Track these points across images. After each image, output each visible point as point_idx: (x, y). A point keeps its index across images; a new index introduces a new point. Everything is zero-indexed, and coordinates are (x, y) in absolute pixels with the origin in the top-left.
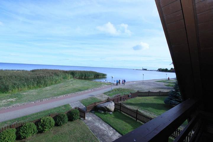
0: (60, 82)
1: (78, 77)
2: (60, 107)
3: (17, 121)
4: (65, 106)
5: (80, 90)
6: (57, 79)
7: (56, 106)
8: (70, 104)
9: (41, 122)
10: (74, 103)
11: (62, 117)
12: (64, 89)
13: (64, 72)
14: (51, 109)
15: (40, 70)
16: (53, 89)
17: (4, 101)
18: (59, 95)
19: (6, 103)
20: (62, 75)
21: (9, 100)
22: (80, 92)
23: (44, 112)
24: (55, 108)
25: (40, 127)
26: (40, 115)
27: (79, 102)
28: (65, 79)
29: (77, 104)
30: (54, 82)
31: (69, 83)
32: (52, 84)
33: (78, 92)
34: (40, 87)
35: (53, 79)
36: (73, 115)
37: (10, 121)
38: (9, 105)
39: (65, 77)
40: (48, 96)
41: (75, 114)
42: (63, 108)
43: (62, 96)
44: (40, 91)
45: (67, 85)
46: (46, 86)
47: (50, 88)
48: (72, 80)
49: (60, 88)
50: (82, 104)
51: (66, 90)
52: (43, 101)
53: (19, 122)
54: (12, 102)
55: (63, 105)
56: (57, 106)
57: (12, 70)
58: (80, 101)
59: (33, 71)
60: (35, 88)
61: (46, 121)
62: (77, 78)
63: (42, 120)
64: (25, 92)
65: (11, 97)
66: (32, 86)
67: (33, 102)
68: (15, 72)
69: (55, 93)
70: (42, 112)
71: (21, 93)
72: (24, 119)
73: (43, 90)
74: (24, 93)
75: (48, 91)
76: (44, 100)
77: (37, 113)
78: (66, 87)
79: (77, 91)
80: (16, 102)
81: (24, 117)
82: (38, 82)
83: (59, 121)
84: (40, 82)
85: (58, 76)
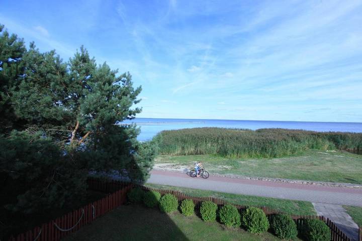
0: (301, 154)
1: (352, 149)
2: (288, 201)
3: (223, 197)
4: (300, 203)
5: (351, 180)
6: (296, 148)
7: (281, 197)
8: (313, 204)
9: (246, 213)
10: (327, 206)
11: (284, 222)
12: (307, 168)
13: (313, 134)
14: (272, 199)
15: (270, 129)
16: (284, 165)
17: (220, 166)
18: (293, 178)
19: (221, 170)
20: (308, 141)
21: (225, 167)
22: (350, 186)
23: (260, 198)
24: (279, 200)
25: (244, 220)
26: (252, 201)
27: (340, 207)
28: (315, 149)
29: (333, 210)
30: (289, 153)
31: (322, 159)
32: (285, 155)
33: (343, 185)
34: (265, 157)
35: (288, 146)
36: (312, 231)
37: (218, 193)
38: (222, 173)
39: (315, 145)
40: (274, 174)
41: (317, 232)
42: (296, 206)
43: (300, 182)
44: (263, 163)
45: (315, 163)
46: (275, 156)
47: (281, 162)
48: (332, 154)
49: (298, 165)
50: (350, 217)
51: (313, 171)
52: (263, 180)
53: (226, 199)
54: (227, 170)
55: (297, 199)
56: (284, 198)
57: (236, 129)
58: (343, 206)
59: (259, 131)
60: (258, 157)
61: (253, 215)
62: (349, 151)
63: (248, 210)
64: (244, 160)
65: (227, 164)
66: (253, 153)
67: (249, 178)
68: (238, 131)
69: (288, 172)
70: (256, 197)
71: (238, 161)
72: (232, 198)
73: (268, 163)
74: (242, 162)
75: (275, 167)
76: (265, 180)
77: (250, 197)
78: (315, 165)
79: (340, 181)
80: (231, 171)
81: (233, 194)
82: (262, 149)
83: (277, 226)
84: (266, 149)
85: (298, 141)
